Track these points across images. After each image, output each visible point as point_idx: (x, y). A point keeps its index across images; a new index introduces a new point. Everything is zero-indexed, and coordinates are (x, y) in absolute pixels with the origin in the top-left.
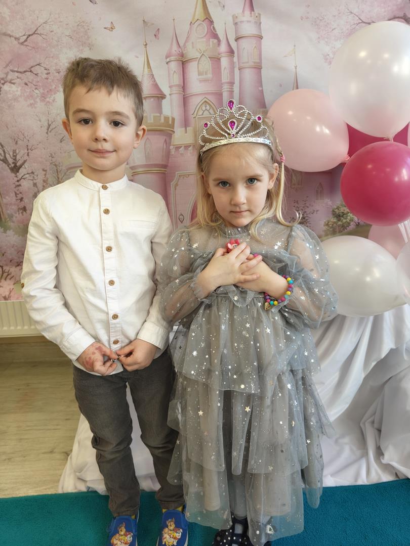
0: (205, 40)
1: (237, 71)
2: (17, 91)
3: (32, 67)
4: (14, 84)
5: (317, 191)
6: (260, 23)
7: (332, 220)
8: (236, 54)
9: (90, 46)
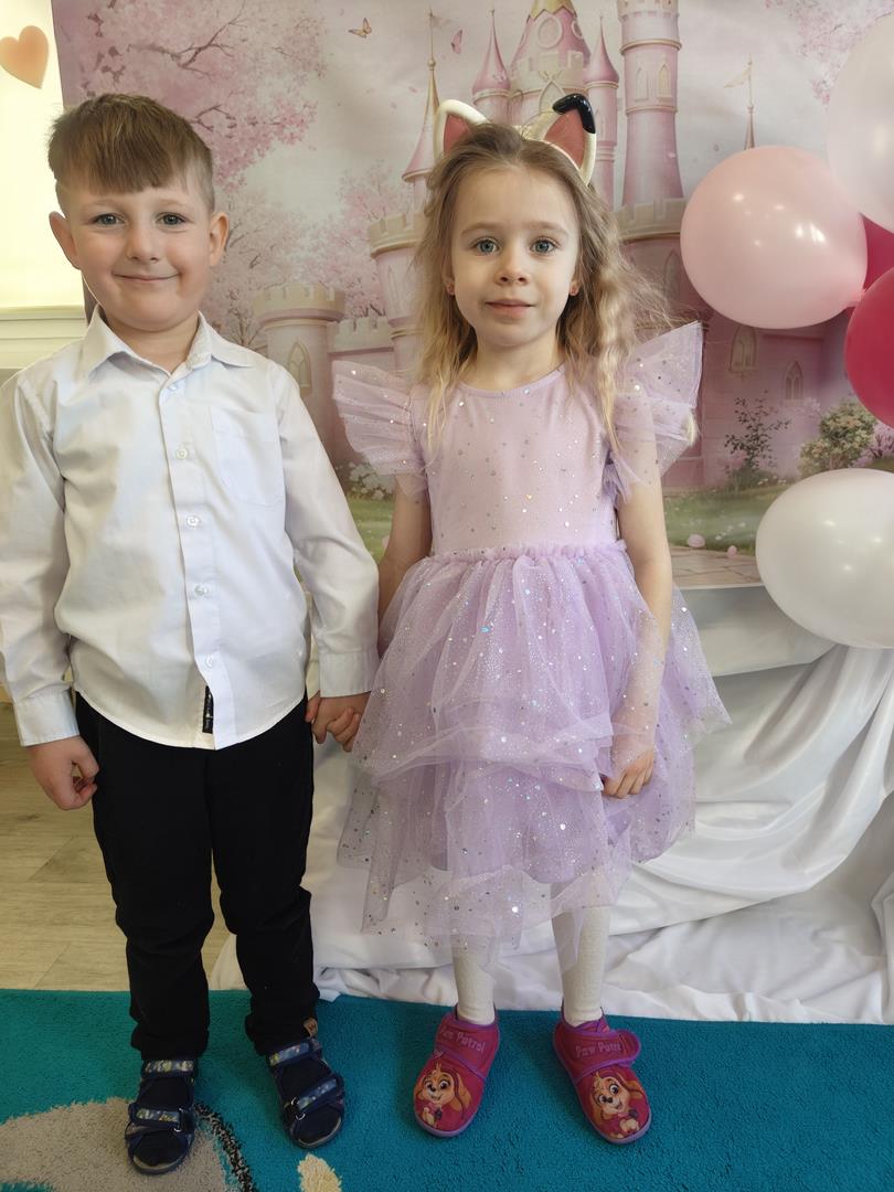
0: (556, 52)
1: (622, 118)
3: (200, 115)
5: (789, 380)
6: (677, 16)
7: (819, 444)
8: (621, 83)
9: (321, 70)
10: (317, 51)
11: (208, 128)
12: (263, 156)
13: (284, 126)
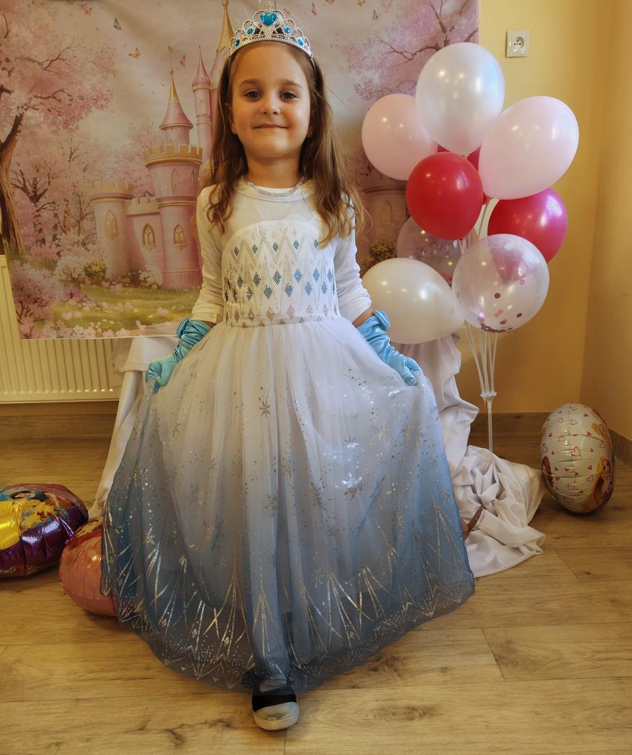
2: (40, 117)
3: (55, 93)
4: (36, 109)
9: (115, 73)
10: (113, 63)
11: (59, 101)
12: (87, 115)
13: (97, 101)
